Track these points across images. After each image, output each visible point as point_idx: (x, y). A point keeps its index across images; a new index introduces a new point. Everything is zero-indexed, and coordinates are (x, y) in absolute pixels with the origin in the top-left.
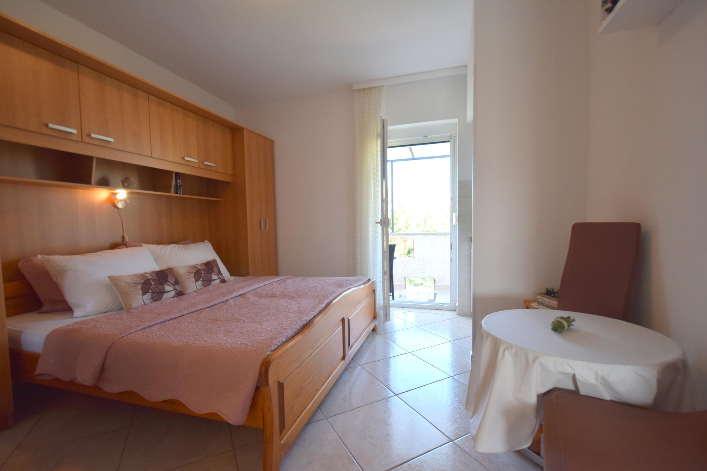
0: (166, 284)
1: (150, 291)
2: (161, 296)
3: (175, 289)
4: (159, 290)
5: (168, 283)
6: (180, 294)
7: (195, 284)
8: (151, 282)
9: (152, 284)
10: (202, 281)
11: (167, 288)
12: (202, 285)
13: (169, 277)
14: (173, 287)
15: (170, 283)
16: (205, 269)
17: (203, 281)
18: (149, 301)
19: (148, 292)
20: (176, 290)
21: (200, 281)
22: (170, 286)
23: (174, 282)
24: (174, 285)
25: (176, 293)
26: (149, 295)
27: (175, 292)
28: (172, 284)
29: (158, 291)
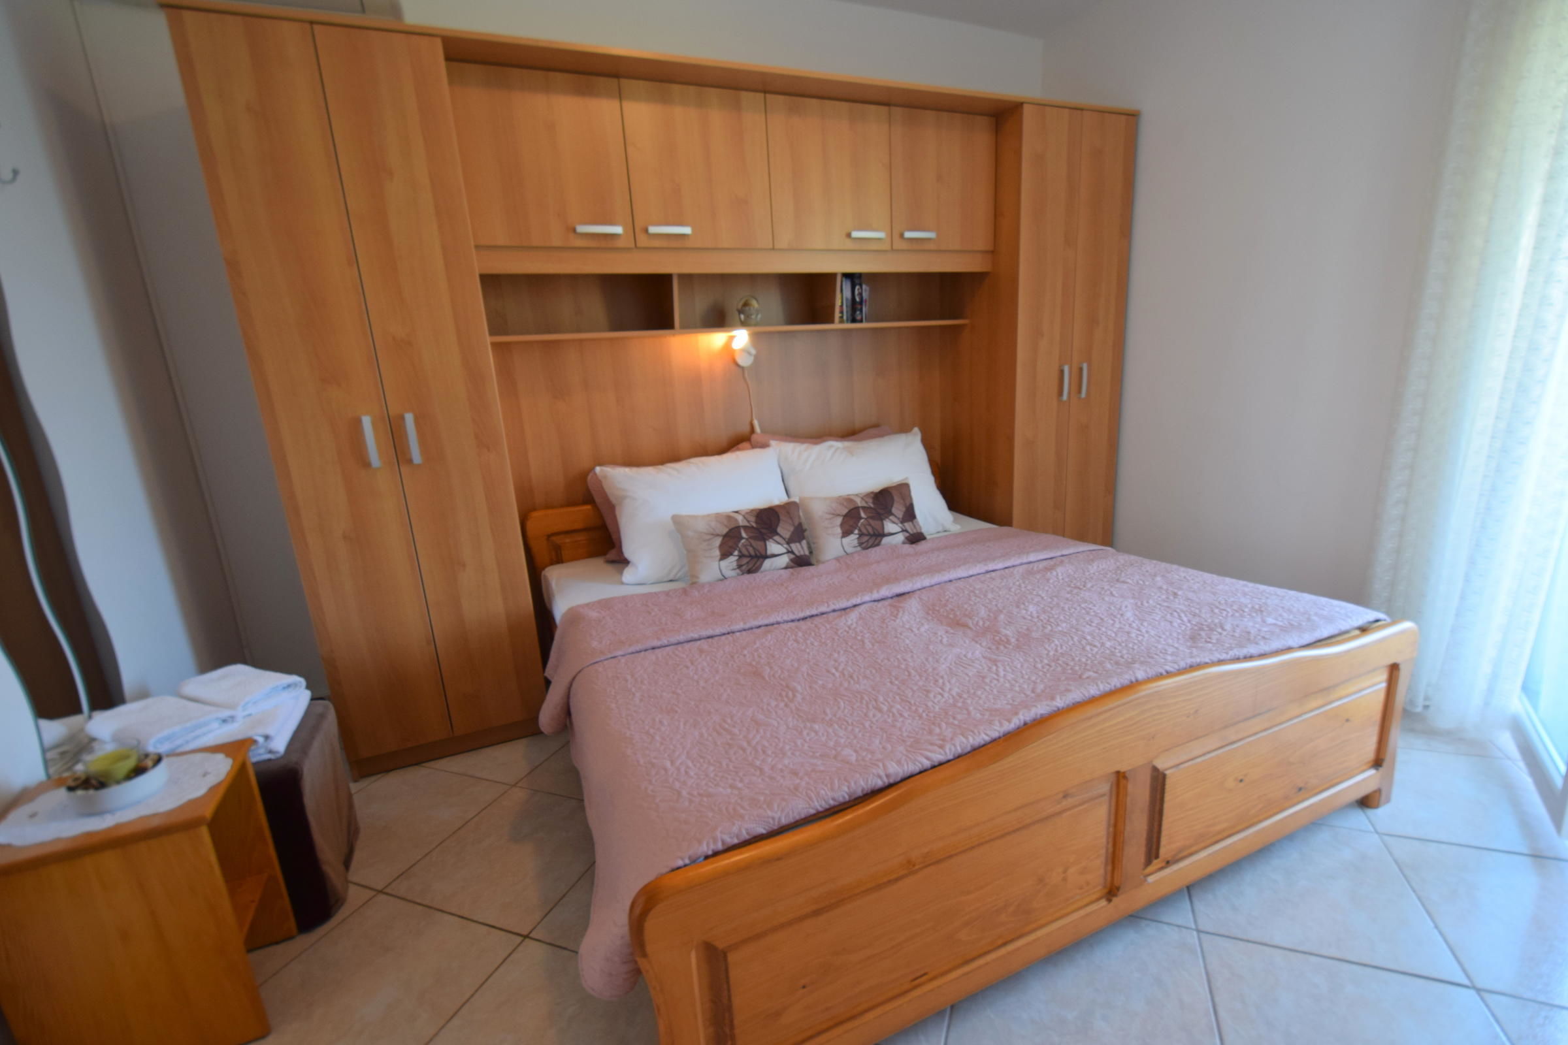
0: (771, 540)
1: (736, 553)
2: (758, 563)
3: (790, 552)
4: (755, 552)
5: (777, 538)
6: (801, 562)
7: (842, 541)
8: (740, 533)
9: (742, 538)
10: (857, 536)
11: (773, 547)
12: (857, 545)
13: (781, 524)
14: (785, 546)
15: (781, 536)
16: (870, 508)
17: (861, 535)
18: (733, 573)
19: (731, 554)
20: (792, 552)
21: (852, 535)
22: (779, 543)
23: (791, 536)
24: (788, 543)
25: (792, 560)
26: (732, 560)
27: (789, 557)
28: (784, 539)
29: (752, 553)
